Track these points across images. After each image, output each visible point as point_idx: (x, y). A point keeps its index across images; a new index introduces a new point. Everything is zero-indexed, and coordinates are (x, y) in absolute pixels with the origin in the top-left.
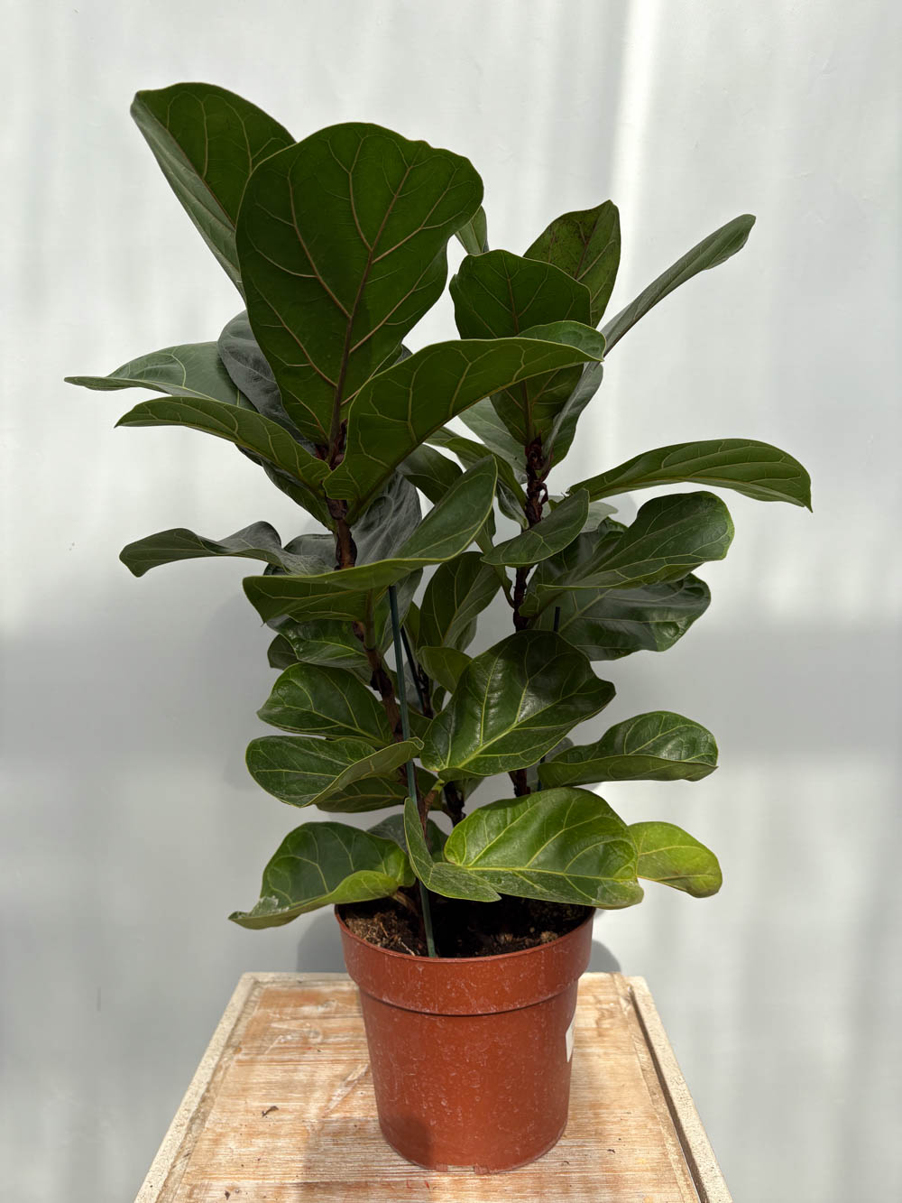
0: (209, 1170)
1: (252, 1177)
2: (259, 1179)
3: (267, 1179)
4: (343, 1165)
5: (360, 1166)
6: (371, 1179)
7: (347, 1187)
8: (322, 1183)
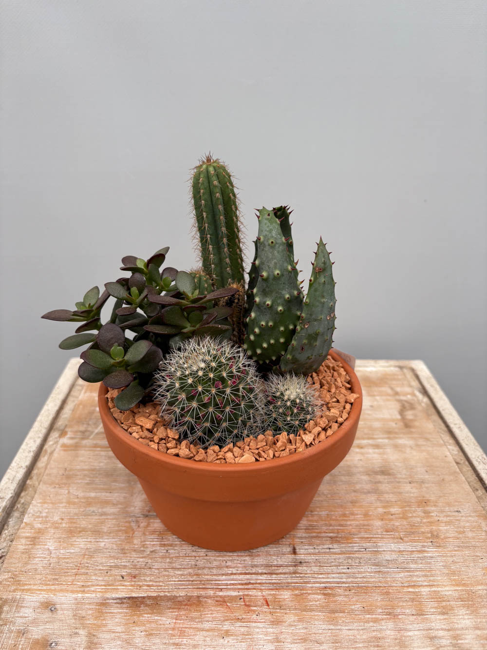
0: (22, 578)
1: (70, 588)
2: (78, 592)
3: (88, 592)
4: (171, 572)
5: (190, 574)
6: (203, 593)
7: (177, 603)
8: (149, 597)
